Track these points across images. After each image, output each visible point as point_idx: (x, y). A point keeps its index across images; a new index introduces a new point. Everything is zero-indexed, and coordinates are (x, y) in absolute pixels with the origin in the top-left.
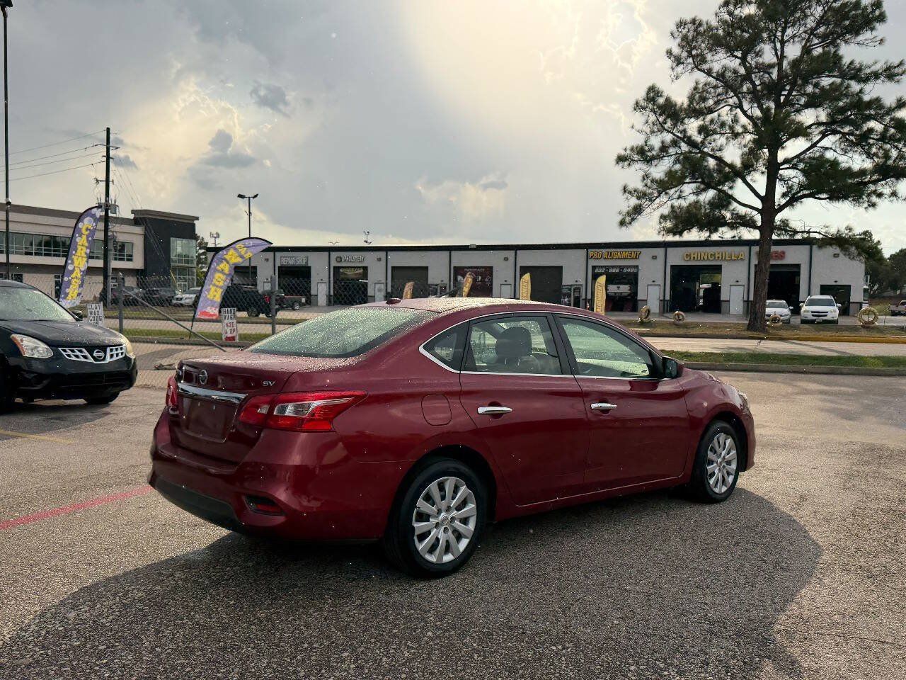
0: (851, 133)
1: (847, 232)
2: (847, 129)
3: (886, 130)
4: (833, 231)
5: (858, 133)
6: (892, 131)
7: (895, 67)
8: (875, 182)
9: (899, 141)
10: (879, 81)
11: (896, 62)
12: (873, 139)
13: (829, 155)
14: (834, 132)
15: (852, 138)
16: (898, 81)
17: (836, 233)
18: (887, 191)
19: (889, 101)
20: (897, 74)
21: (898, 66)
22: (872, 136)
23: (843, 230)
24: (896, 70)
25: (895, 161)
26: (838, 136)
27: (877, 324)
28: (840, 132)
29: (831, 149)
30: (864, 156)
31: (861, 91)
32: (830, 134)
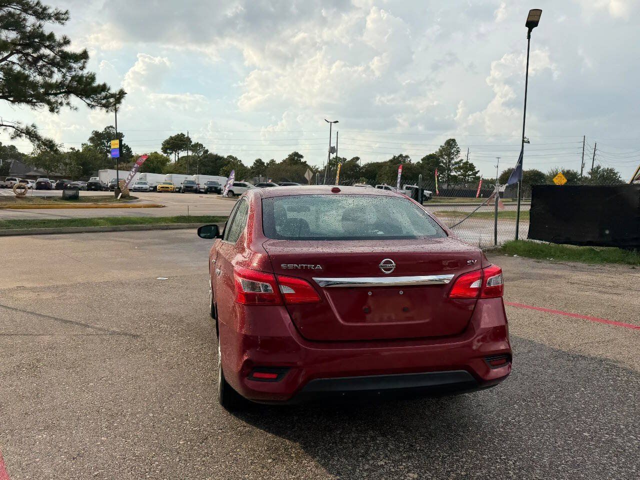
0: (28, 54)
1: (33, 128)
2: (26, 51)
3: (55, 57)
4: (23, 126)
5: (35, 55)
6: (58, 59)
7: (63, 14)
8: (56, 95)
9: (63, 67)
10: (51, 21)
11: (64, 11)
12: (44, 61)
13: (17, 68)
14: (18, 52)
15: (30, 59)
16: (63, 24)
17: (25, 128)
18: (65, 102)
19: (58, 37)
20: (63, 19)
21: (65, 14)
22: (46, 60)
23: (29, 126)
24: (63, 16)
25: (70, 81)
26: (20, 55)
27: (27, 195)
28: (22, 53)
29: (18, 64)
30: (37, 74)
31: (40, 26)
32: (15, 53)
